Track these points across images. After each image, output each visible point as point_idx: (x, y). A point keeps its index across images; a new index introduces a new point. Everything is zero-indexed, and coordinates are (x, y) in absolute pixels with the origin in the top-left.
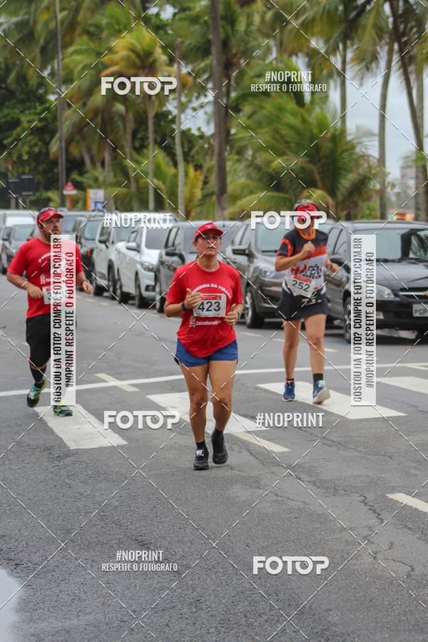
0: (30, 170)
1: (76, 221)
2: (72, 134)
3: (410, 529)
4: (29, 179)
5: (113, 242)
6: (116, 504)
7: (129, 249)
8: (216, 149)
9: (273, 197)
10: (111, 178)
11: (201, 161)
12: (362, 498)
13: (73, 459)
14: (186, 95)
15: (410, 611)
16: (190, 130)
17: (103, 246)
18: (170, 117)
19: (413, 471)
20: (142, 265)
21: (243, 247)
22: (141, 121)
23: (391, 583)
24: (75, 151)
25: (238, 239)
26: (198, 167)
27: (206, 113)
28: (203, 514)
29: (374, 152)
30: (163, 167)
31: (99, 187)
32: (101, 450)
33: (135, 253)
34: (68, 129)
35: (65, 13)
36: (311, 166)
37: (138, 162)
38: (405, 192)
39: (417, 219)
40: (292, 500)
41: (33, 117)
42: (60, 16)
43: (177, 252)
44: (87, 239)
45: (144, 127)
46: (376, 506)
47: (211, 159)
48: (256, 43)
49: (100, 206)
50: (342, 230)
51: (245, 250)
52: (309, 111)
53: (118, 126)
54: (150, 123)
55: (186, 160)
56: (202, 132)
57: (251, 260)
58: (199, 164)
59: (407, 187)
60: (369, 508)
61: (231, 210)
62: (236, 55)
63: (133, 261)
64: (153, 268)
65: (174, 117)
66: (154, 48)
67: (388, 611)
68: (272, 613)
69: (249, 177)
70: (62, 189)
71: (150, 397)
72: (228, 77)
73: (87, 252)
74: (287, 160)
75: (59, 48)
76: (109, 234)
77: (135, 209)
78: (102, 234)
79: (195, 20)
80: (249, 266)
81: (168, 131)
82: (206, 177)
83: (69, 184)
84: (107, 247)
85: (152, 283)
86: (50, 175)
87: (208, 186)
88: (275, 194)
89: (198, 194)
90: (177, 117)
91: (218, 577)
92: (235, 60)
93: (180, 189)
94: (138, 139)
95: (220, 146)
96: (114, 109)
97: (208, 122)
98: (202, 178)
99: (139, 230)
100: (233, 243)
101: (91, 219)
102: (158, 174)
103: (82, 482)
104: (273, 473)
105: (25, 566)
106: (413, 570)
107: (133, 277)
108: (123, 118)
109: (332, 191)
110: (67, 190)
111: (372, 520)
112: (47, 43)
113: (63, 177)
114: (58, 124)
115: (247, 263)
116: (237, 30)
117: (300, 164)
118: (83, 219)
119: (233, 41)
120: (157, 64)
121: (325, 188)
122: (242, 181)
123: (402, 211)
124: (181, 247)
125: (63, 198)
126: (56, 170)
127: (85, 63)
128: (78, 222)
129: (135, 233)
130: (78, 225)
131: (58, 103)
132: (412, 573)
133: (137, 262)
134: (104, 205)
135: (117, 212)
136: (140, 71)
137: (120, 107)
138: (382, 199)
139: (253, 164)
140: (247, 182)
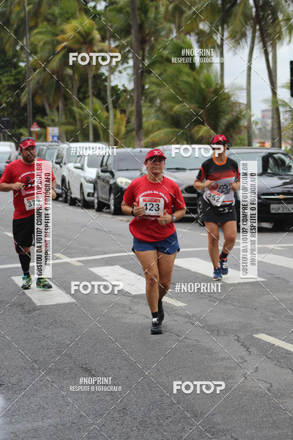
0: (8, 114)
1: (40, 149)
2: (36, 89)
3: (269, 358)
4: (7, 120)
5: (65, 164)
7: (76, 168)
8: (135, 98)
9: (173, 131)
10: (63, 119)
11: (125, 107)
12: (236, 338)
13: (39, 312)
15: (270, 414)
16: (117, 86)
17: (58, 166)
18: (104, 77)
19: (271, 319)
20: (85, 178)
22: (84, 80)
23: (257, 395)
24: (39, 101)
26: (123, 111)
27: (128, 74)
29: (243, 100)
31: (55, 126)
33: (80, 170)
34: (34, 86)
35: (31, 6)
36: (200, 110)
37: (81, 108)
38: (265, 128)
39: (273, 146)
40: (188, 339)
41: (9, 78)
42: (27, 9)
43: (109, 170)
45: (85, 85)
46: (246, 342)
47: (132, 106)
48: (162, 26)
49: (56, 139)
52: (199, 73)
54: (90, 81)
55: (115, 107)
56: (126, 88)
58: (124, 109)
59: (266, 124)
60: (241, 344)
61: (145, 141)
62: (148, 34)
63: (79, 176)
64: (92, 181)
65: (107, 77)
66: (92, 30)
67: (254, 414)
68: (175, 416)
69: (158, 118)
70: (30, 127)
71: (91, 269)
72: (143, 50)
74: (184, 106)
75: (27, 31)
76: (62, 158)
77: (80, 140)
78: (57, 157)
79: (120, 11)
81: (102, 87)
82: (128, 118)
83: (35, 123)
84: (61, 167)
85: (92, 191)
86: (21, 118)
87: (130, 125)
88: (176, 130)
89: (123, 130)
91: (138, 392)
92: (148, 38)
93: (110, 127)
94: (82, 92)
95: (138, 96)
96: (65, 72)
97: (130, 81)
98: (126, 119)
101: (50, 147)
103: (45, 328)
104: (176, 321)
105: (6, 386)
106: (271, 386)
107: (79, 187)
108: (71, 78)
109: (215, 128)
110: (33, 128)
111: (244, 353)
112: (19, 27)
113: (30, 119)
116: (149, 18)
118: (45, 148)
119: (146, 25)
120: (94, 41)
121: (209, 125)
122: (153, 120)
123: (262, 141)
124: (111, 166)
125: (31, 133)
126: (25, 114)
127: (45, 40)
129: (80, 158)
131: (27, 68)
132: (271, 388)
133: (82, 177)
134: (59, 138)
135: (68, 143)
136: (83, 46)
137: (69, 71)
138: (249, 132)
139: (160, 109)
140: (156, 121)
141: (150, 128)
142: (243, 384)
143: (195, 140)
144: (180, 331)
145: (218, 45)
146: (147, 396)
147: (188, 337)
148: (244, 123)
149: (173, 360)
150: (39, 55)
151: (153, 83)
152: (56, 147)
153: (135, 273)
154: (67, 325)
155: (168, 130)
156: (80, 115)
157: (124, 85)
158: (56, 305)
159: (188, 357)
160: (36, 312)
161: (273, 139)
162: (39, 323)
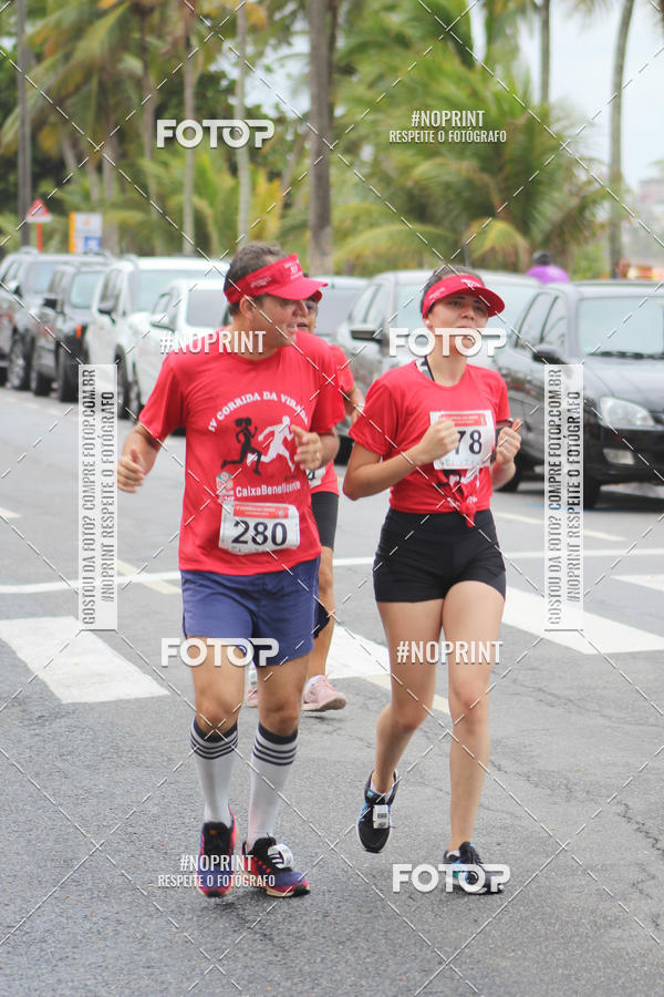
1: (55, 273)
2: (42, 110)
5: (124, 314)
6: (155, 810)
7: (156, 326)
8: (311, 142)
9: (412, 234)
10: (114, 194)
11: (280, 166)
12: (622, 808)
13: (69, 722)
14: (255, 43)
16: (259, 106)
17: (105, 319)
18: (224, 83)
21: (369, 326)
22: (173, 90)
24: (49, 142)
25: (359, 312)
26: (274, 176)
27: (289, 76)
30: (211, 174)
31: (92, 210)
32: (119, 705)
34: (35, 102)
36: (486, 178)
37: (165, 165)
40: (488, 809)
44: (75, 307)
45: (174, 101)
46: (649, 823)
47: (300, 162)
49: (93, 245)
50: (556, 298)
51: (373, 332)
52: (486, 76)
53: (129, 99)
54: (189, 94)
55: (253, 163)
56: (282, 112)
57: (385, 350)
58: (275, 170)
59: (653, 217)
60: (636, 826)
61: (338, 255)
65: (233, 84)
70: (24, 213)
72: (333, 10)
73: (75, 332)
74: (442, 165)
76: (117, 298)
77: (158, 249)
78: (104, 297)
80: (380, 362)
82: (289, 195)
84: (113, 321)
87: (293, 211)
88: (419, 226)
89: (274, 225)
90: (238, 83)
91: (359, 957)
93: (241, 217)
96: (121, 66)
97: (294, 92)
98: (281, 195)
99: (175, 292)
100: (350, 318)
102: (202, 186)
103: (88, 767)
108: (139, 83)
109: (523, 224)
110: (34, 215)
113: (25, 191)
114: (19, 94)
115: (378, 357)
117: (464, 173)
118: (70, 270)
121: (508, 216)
122: (356, 203)
126: (12, 178)
128: (59, 274)
129: (165, 299)
130: (57, 279)
131: (18, 53)
134: (102, 242)
135: (133, 257)
137: (132, 64)
138: (614, 239)
139: (377, 172)
140: (366, 205)
141: (348, 223)
143: (477, 254)
145: (535, 4)
146: (385, 971)
148: (602, 213)
150: (52, 19)
151: (360, 102)
152: (98, 268)
154: (149, 760)
155: (396, 227)
156: (160, 183)
157: (277, 107)
158: (116, 702)
160: (63, 722)
162: (71, 753)
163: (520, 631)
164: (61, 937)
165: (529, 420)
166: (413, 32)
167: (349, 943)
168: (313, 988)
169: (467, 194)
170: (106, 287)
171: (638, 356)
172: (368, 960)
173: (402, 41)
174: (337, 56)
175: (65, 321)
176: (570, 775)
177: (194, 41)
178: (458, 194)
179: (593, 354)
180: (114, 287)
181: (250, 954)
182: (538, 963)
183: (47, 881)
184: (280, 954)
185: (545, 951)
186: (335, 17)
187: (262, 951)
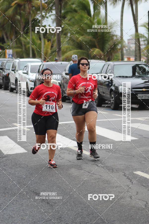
3: (144, 186)
5: (17, 71)
6: (24, 177)
7: (24, 73)
9: (79, 52)
10: (15, 45)
11: (50, 38)
12: (124, 174)
14: (45, 12)
16: (45, 26)
17: (13, 72)
18: (38, 21)
19: (143, 162)
20: (29, 79)
22: (27, 22)
23: (139, 209)
25: (67, 69)
26: (49, 40)
27: (52, 19)
28: (60, 181)
29: (118, 33)
30: (35, 40)
31: (10, 49)
32: (17, 154)
33: (26, 75)
36: (94, 39)
37: (26, 38)
38: (129, 49)
39: (136, 60)
40: (95, 174)
44: (7, 69)
45: (27, 25)
46: (130, 177)
47: (54, 37)
49: (11, 56)
50: (109, 65)
54: (30, 23)
55: (44, 38)
58: (49, 39)
59: (130, 47)
60: (127, 177)
61: (62, 57)
63: (26, 78)
64: (33, 81)
67: (138, 221)
69: (69, 44)
72: (61, 4)
73: (7, 75)
74: (85, 37)
76: (16, 67)
77: (25, 57)
78: (13, 67)
82: (52, 44)
84: (15, 72)
85: (33, 87)
87: (53, 48)
88: (80, 50)
89: (50, 51)
90: (41, 21)
91: (68, 207)
93: (42, 49)
96: (16, 18)
97: (53, 23)
98: (50, 44)
99: (28, 66)
100: (65, 70)
101: (8, 61)
102: (34, 43)
103: (10, 168)
104: (87, 163)
106: (147, 203)
108: (19, 21)
109: (102, 49)
111: (129, 183)
117: (89, 39)
118: (5, 62)
120: (33, 0)
121: (99, 48)
122: (66, 46)
123: (128, 57)
128: (3, 63)
129: (26, 67)
132: (147, 205)
133: (27, 78)
134: (12, 56)
135: (19, 59)
136: (26, 3)
137: (18, 17)
138: (122, 52)
139: (71, 39)
140: (68, 46)
141: (65, 50)
142: (130, 202)
143: (92, 56)
144: (90, 170)
145: (104, 2)
146: (73, 210)
147: (95, 173)
148: (119, 47)
149: (87, 187)
152: (11, 61)
153: (61, 135)
154: (23, 166)
155: (75, 51)
156: (25, 42)
157: (49, 25)
158: (16, 154)
159: (96, 186)
160: (5, 158)
161: (136, 56)
162: (6, 165)
163: (102, 136)
164: (4, 204)
165: (104, 91)
166: (77, 9)
167: (65, 204)
168: (58, 214)
169: (90, 43)
170: (13, 65)
171: (127, 77)
172: (70, 207)
173: (75, 11)
174: (62, 14)
175: (4, 72)
176: (113, 167)
177: (31, 12)
178: (88, 43)
179: (117, 77)
180: (15, 65)
181: (45, 207)
182: (106, 207)
183: (1, 193)
184: (51, 207)
185: (107, 204)
186: (61, 6)
187: (47, 206)
